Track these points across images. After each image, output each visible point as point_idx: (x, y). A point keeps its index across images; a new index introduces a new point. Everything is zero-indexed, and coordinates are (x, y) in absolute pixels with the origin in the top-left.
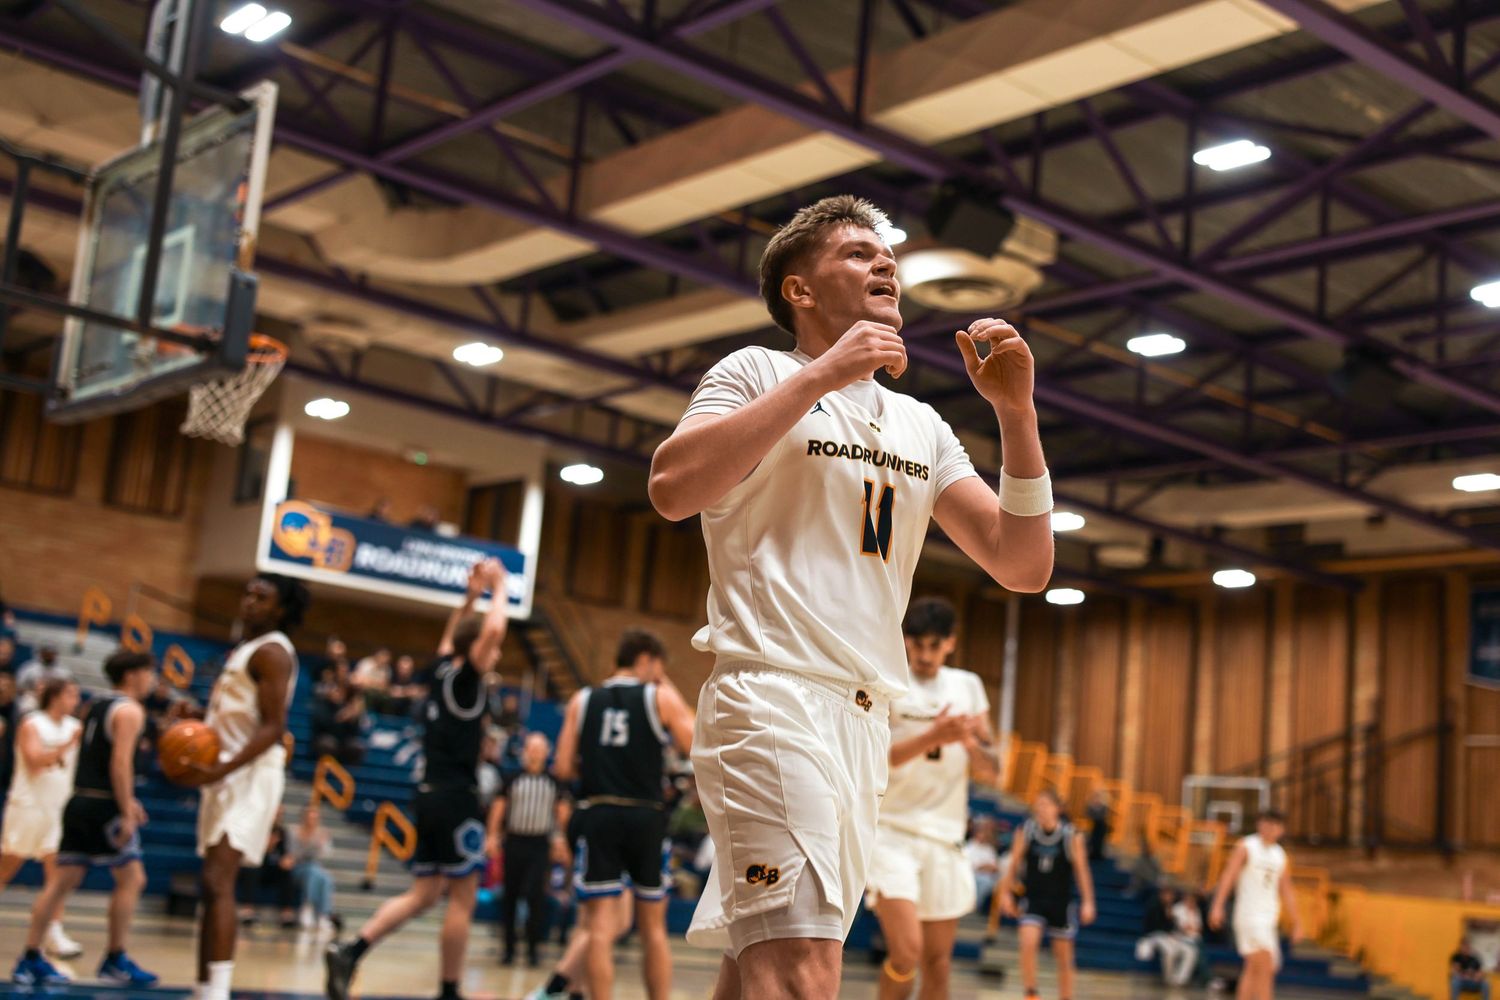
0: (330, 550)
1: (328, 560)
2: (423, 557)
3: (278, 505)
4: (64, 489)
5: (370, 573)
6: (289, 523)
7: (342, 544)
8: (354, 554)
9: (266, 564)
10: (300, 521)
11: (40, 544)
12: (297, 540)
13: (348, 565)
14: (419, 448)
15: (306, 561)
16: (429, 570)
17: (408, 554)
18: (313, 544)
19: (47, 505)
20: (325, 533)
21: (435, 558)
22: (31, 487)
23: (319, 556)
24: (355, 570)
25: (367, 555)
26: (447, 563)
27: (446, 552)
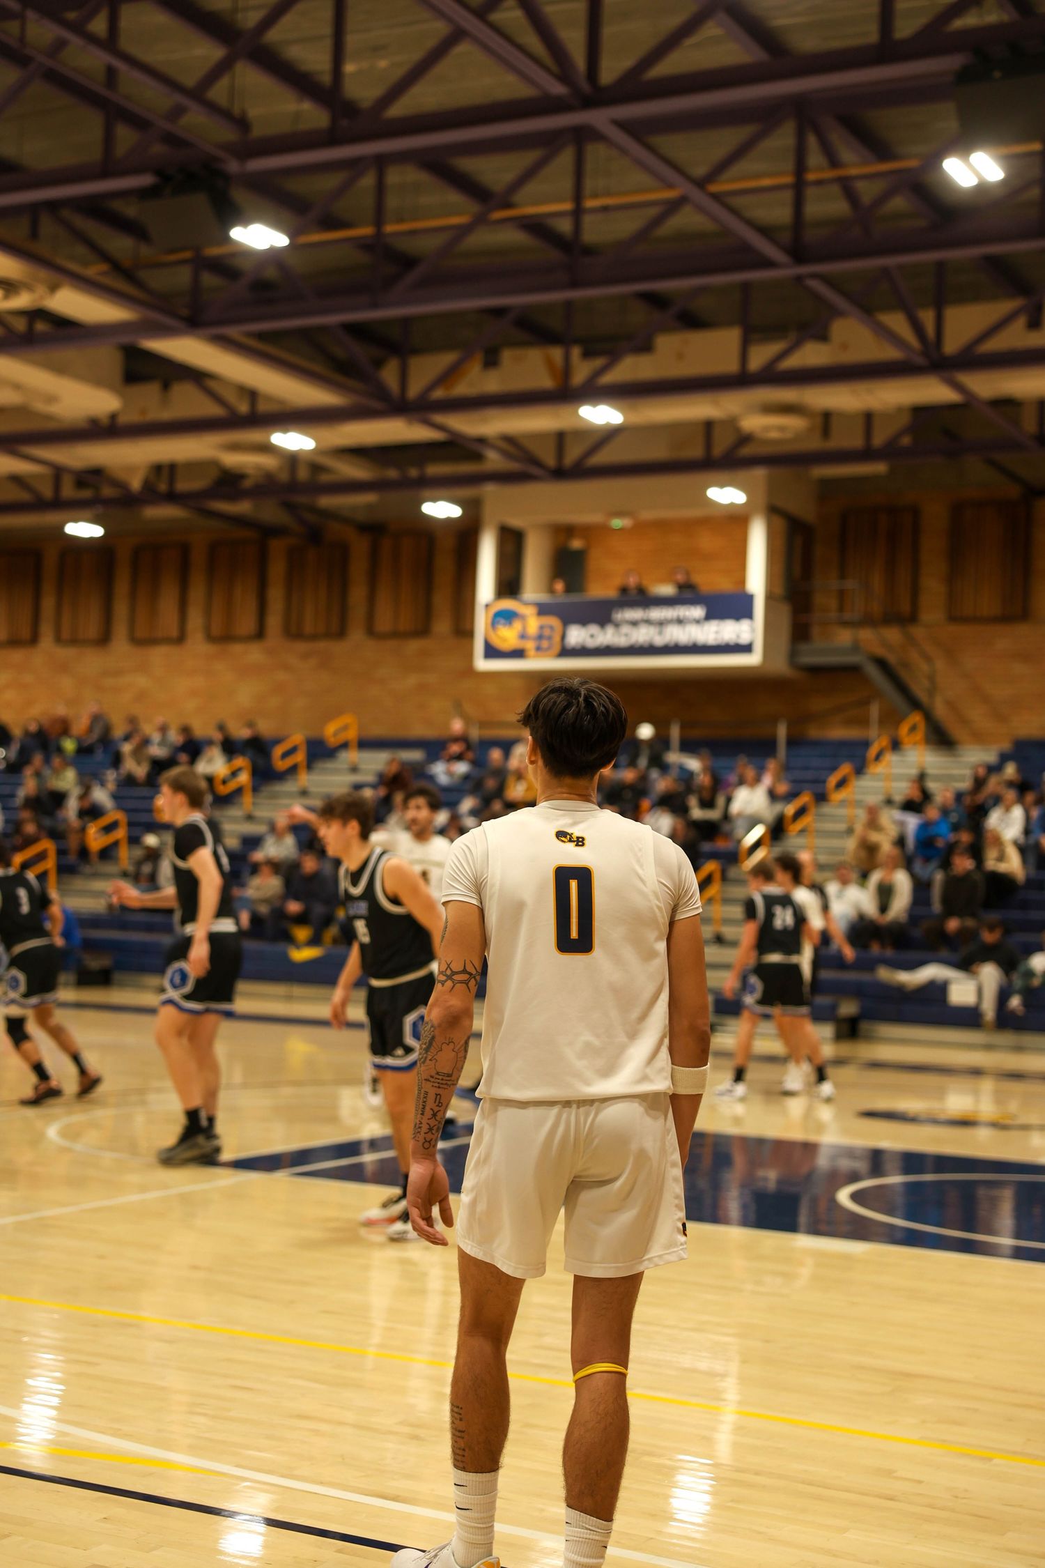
0: (540, 637)
1: (538, 649)
2: (634, 623)
3: (487, 606)
4: (423, 630)
5: (583, 652)
6: (498, 623)
7: (551, 628)
8: (563, 637)
9: (483, 664)
10: (508, 617)
11: (412, 680)
12: (508, 636)
13: (557, 648)
14: (619, 514)
15: (518, 654)
16: (642, 635)
17: (617, 625)
18: (523, 636)
19: (414, 646)
20: (533, 624)
21: (648, 622)
22: (396, 635)
23: (530, 646)
24: (566, 652)
25: (577, 635)
26: (661, 624)
27: (657, 613)
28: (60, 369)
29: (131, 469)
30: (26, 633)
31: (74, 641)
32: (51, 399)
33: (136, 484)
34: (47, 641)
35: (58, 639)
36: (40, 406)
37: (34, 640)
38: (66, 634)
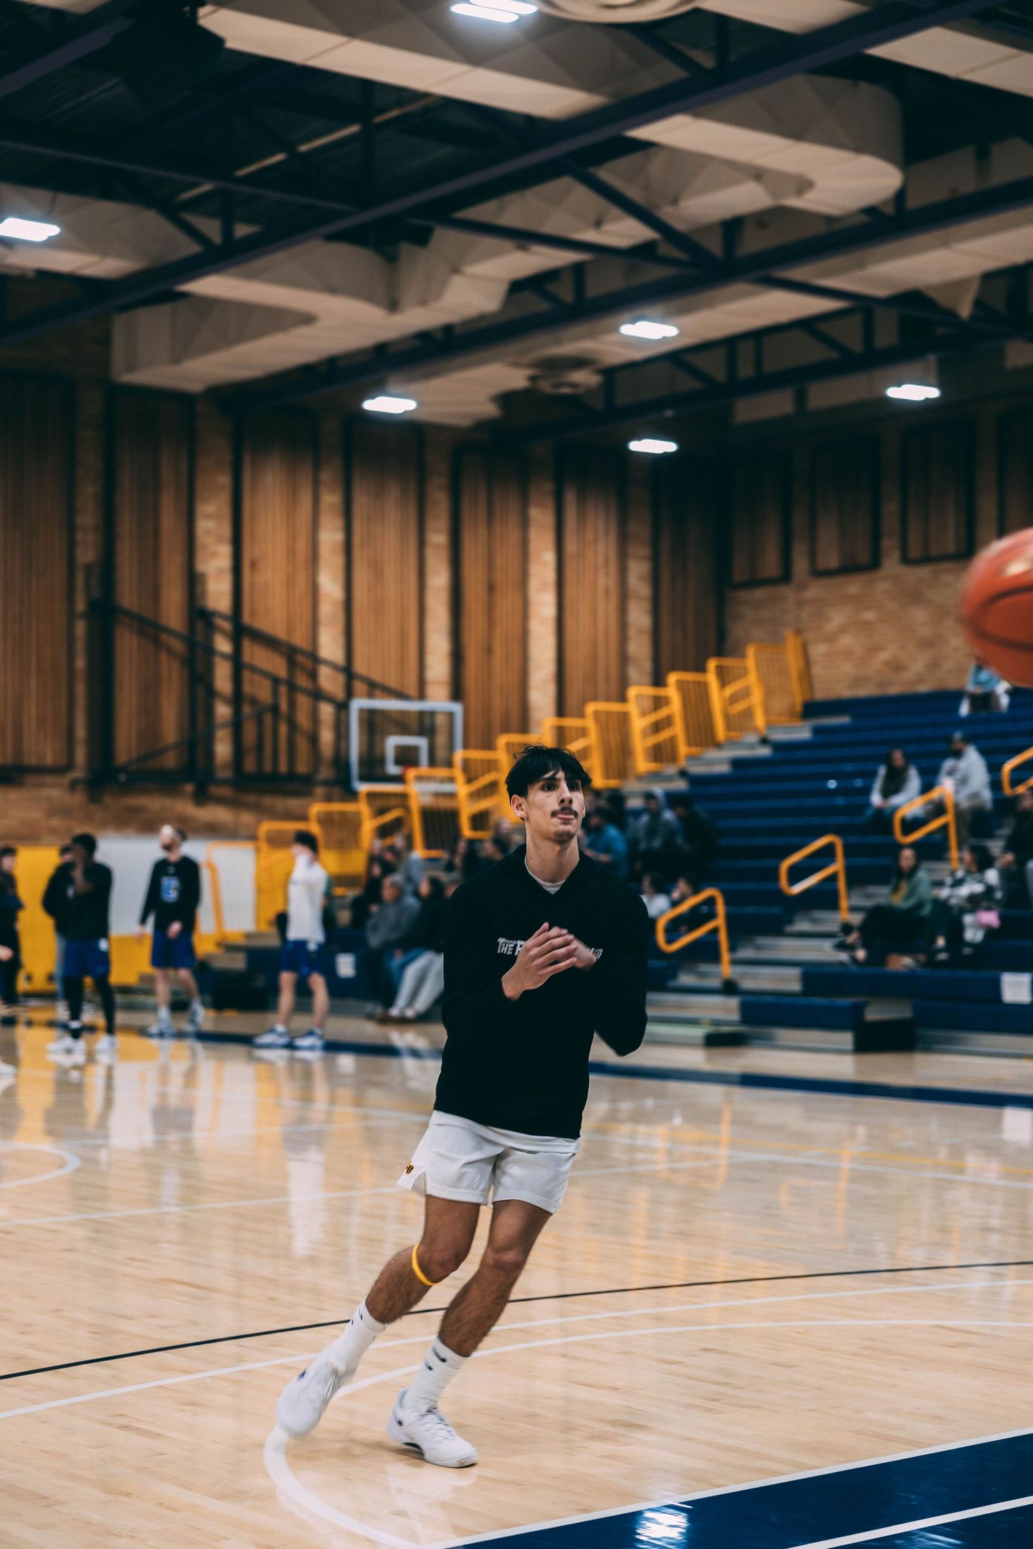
28: (796, 132)
29: (957, 286)
30: (863, 556)
31: (926, 559)
32: (804, 185)
33: (965, 311)
34: (891, 564)
35: (906, 560)
36: (793, 202)
37: (874, 564)
38: (915, 551)
